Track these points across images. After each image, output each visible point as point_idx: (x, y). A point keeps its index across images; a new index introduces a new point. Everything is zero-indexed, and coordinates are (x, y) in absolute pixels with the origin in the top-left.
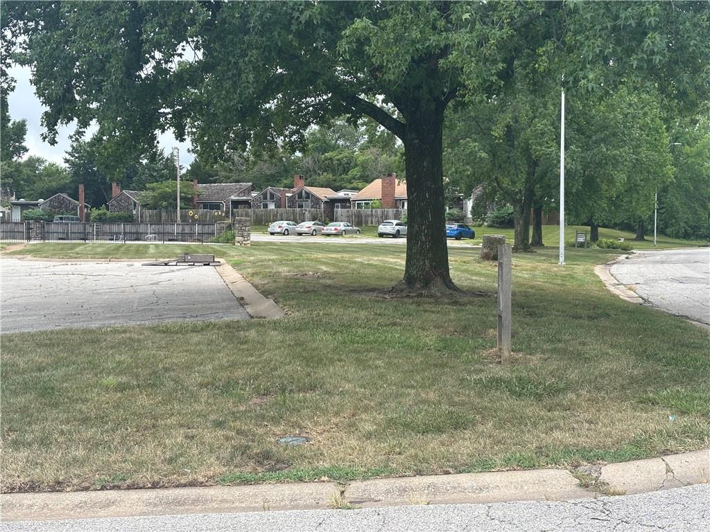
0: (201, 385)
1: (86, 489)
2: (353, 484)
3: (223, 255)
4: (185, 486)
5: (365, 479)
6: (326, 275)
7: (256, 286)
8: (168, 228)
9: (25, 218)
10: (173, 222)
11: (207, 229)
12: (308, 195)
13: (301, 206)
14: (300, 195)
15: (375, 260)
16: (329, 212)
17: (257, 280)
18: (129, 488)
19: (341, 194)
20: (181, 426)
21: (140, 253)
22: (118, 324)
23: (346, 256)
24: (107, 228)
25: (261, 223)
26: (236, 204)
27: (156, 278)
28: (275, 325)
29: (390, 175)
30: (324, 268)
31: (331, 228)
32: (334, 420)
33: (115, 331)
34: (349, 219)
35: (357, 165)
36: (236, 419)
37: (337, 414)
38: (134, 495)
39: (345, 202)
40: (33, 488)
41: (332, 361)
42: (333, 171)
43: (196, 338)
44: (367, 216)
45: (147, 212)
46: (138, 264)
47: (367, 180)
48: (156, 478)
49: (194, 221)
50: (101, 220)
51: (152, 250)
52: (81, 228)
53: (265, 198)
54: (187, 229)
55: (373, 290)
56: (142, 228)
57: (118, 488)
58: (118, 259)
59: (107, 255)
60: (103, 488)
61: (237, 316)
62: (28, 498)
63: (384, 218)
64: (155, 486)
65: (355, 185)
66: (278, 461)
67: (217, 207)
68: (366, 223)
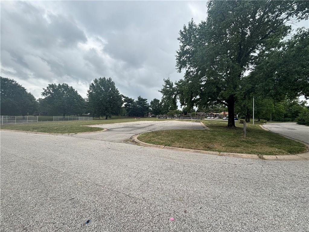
1: (186, 148)
2: (221, 153)
3: (201, 121)
4: (198, 150)
6: (215, 124)
9: (177, 116)
11: (199, 118)
13: (211, 115)
15: (223, 123)
16: (216, 116)
17: (206, 125)
18: (191, 149)
20: (197, 142)
22: (189, 129)
23: (218, 122)
25: (206, 117)
26: (203, 115)
27: (193, 124)
28: (209, 131)
29: (225, 111)
32: (218, 144)
36: (204, 142)
41: (217, 136)
42: (216, 111)
43: (198, 131)
44: (221, 117)
45: (191, 116)
46: (190, 122)
50: (186, 117)
51: (192, 120)
52: (183, 118)
53: (207, 114)
54: (196, 118)
55: (223, 127)
61: (203, 129)
62: (179, 148)
63: (224, 117)
64: (194, 149)
65: (219, 112)
66: (210, 148)
67: (200, 115)
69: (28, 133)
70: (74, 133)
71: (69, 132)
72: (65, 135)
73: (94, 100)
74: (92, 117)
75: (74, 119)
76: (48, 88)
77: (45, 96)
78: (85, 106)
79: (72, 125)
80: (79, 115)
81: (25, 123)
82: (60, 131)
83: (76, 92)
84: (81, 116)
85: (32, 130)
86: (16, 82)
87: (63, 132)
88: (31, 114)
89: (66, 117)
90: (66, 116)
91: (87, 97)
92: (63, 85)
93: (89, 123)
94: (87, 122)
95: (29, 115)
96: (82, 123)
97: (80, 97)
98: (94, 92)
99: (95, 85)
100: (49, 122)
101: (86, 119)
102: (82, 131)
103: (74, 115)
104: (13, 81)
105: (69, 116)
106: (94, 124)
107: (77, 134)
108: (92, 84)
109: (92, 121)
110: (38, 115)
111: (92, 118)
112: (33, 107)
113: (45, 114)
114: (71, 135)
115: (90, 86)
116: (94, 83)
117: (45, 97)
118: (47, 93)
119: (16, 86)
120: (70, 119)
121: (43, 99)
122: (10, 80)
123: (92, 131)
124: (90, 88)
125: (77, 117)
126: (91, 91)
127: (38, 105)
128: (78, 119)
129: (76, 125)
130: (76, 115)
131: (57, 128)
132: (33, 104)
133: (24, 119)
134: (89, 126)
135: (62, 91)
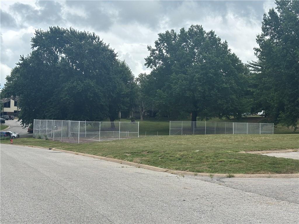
69: (125, 166)
70: (225, 175)
71: (213, 169)
72: (203, 178)
73: (277, 66)
74: (272, 122)
75: (219, 131)
76: (157, 44)
77: (151, 68)
78: (250, 87)
79: (217, 149)
80: (232, 117)
81: (115, 139)
82: (188, 165)
83: (225, 46)
84: (239, 119)
85: (130, 156)
86: (99, 39)
87: (197, 168)
88: (125, 116)
89: (199, 123)
90: (199, 119)
91: (256, 60)
92: (191, 30)
93: (264, 145)
94: (256, 139)
95: (122, 118)
96: (244, 141)
97: (234, 59)
98: (279, 38)
99: (279, 14)
100: (162, 139)
101: (254, 132)
102: (247, 170)
103: (220, 117)
104: (93, 38)
105: (207, 120)
106: (281, 149)
107: (233, 177)
108: (272, 13)
109: (273, 138)
110: (138, 118)
111: (271, 126)
112: (128, 99)
113: (152, 116)
114: (219, 179)
115: (265, 20)
116: (276, 11)
117: (152, 70)
118: (155, 58)
119: (99, 48)
120: (210, 131)
121: (148, 77)
122: (90, 37)
123: (277, 172)
124: (264, 29)
125: (226, 125)
126: (268, 38)
127: (139, 93)
128: (230, 131)
129: (228, 149)
130: (224, 118)
131: (182, 156)
132: (130, 90)
133: (113, 128)
134: (265, 153)
135: (189, 48)
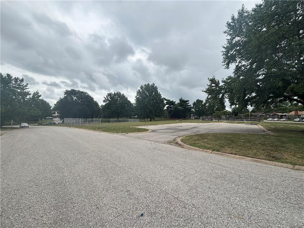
0: (258, 144)
1: (240, 155)
2: (296, 166)
3: (259, 124)
4: (257, 158)
5: (299, 165)
6: (282, 128)
7: (267, 129)
8: (248, 119)
9: (225, 118)
10: (249, 118)
11: (255, 120)
12: (276, 114)
13: (274, 116)
14: (274, 114)
15: (294, 126)
16: (282, 117)
17: (267, 128)
18: (247, 157)
19: (284, 114)
20: (256, 149)
21: (244, 123)
22: (242, 133)
23: (287, 125)
24: (238, 119)
25: (266, 119)
26: (260, 116)
27: (247, 127)
28: (272, 136)
29: (297, 110)
30: (282, 127)
31: (282, 120)
32: (289, 153)
33: (242, 134)
34: (286, 118)
35: (288, 109)
36: (266, 150)
37: (290, 153)
38: (248, 158)
39: (285, 115)
40: (232, 154)
41: (287, 143)
42: (282, 110)
43: (256, 136)
44: (291, 118)
45: (244, 117)
46: (243, 124)
47: (291, 112)
48: (252, 156)
49: (252, 118)
50: (237, 118)
51: (245, 123)
52: (233, 119)
53: (266, 115)
54: (251, 120)
55: (295, 131)
56: (243, 119)
57: (245, 156)
58: (240, 124)
59: (238, 123)
60: (243, 156)
61: (263, 133)
62: (231, 155)
63: (296, 118)
64: (252, 157)
65: (287, 112)
66: (277, 158)
67: (257, 116)
68: (291, 119)
70: (125, 133)
71: (122, 132)
72: (120, 134)
73: (140, 104)
75: (125, 121)
76: (107, 96)
77: (105, 103)
79: (124, 126)
81: (93, 124)
83: (127, 98)
84: (131, 118)
86: (88, 94)
87: (118, 132)
88: (96, 117)
89: (119, 119)
91: (135, 102)
92: (117, 93)
93: (137, 125)
94: (135, 123)
96: (131, 124)
98: (141, 97)
105: (122, 118)
107: (128, 134)
108: (139, 90)
109: (139, 123)
110: (100, 118)
111: (139, 120)
113: (105, 117)
120: (122, 121)
124: (137, 94)
126: (138, 97)
128: (128, 121)
129: (127, 126)
130: (126, 118)
133: (92, 121)
135: (117, 98)
